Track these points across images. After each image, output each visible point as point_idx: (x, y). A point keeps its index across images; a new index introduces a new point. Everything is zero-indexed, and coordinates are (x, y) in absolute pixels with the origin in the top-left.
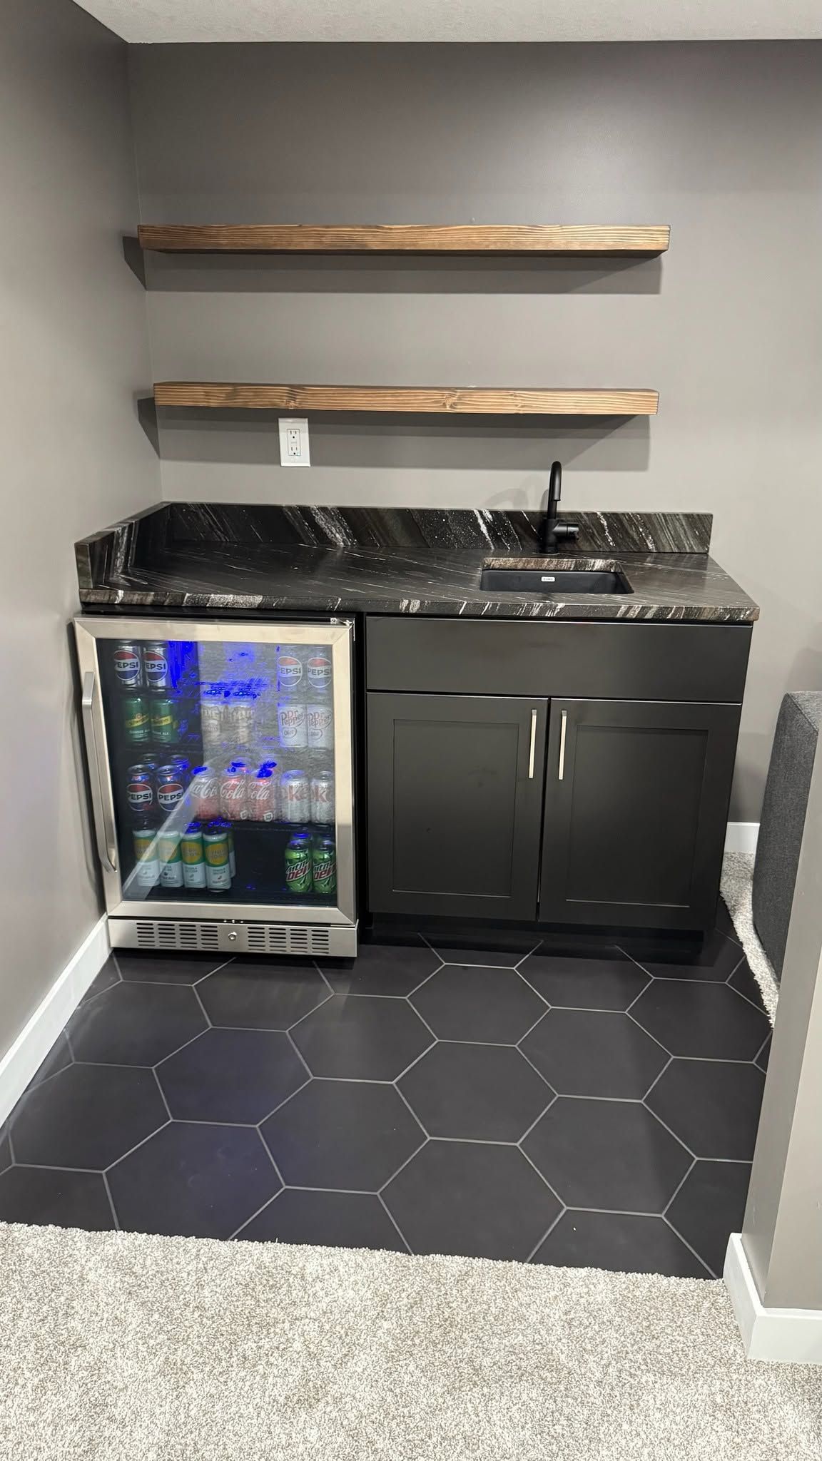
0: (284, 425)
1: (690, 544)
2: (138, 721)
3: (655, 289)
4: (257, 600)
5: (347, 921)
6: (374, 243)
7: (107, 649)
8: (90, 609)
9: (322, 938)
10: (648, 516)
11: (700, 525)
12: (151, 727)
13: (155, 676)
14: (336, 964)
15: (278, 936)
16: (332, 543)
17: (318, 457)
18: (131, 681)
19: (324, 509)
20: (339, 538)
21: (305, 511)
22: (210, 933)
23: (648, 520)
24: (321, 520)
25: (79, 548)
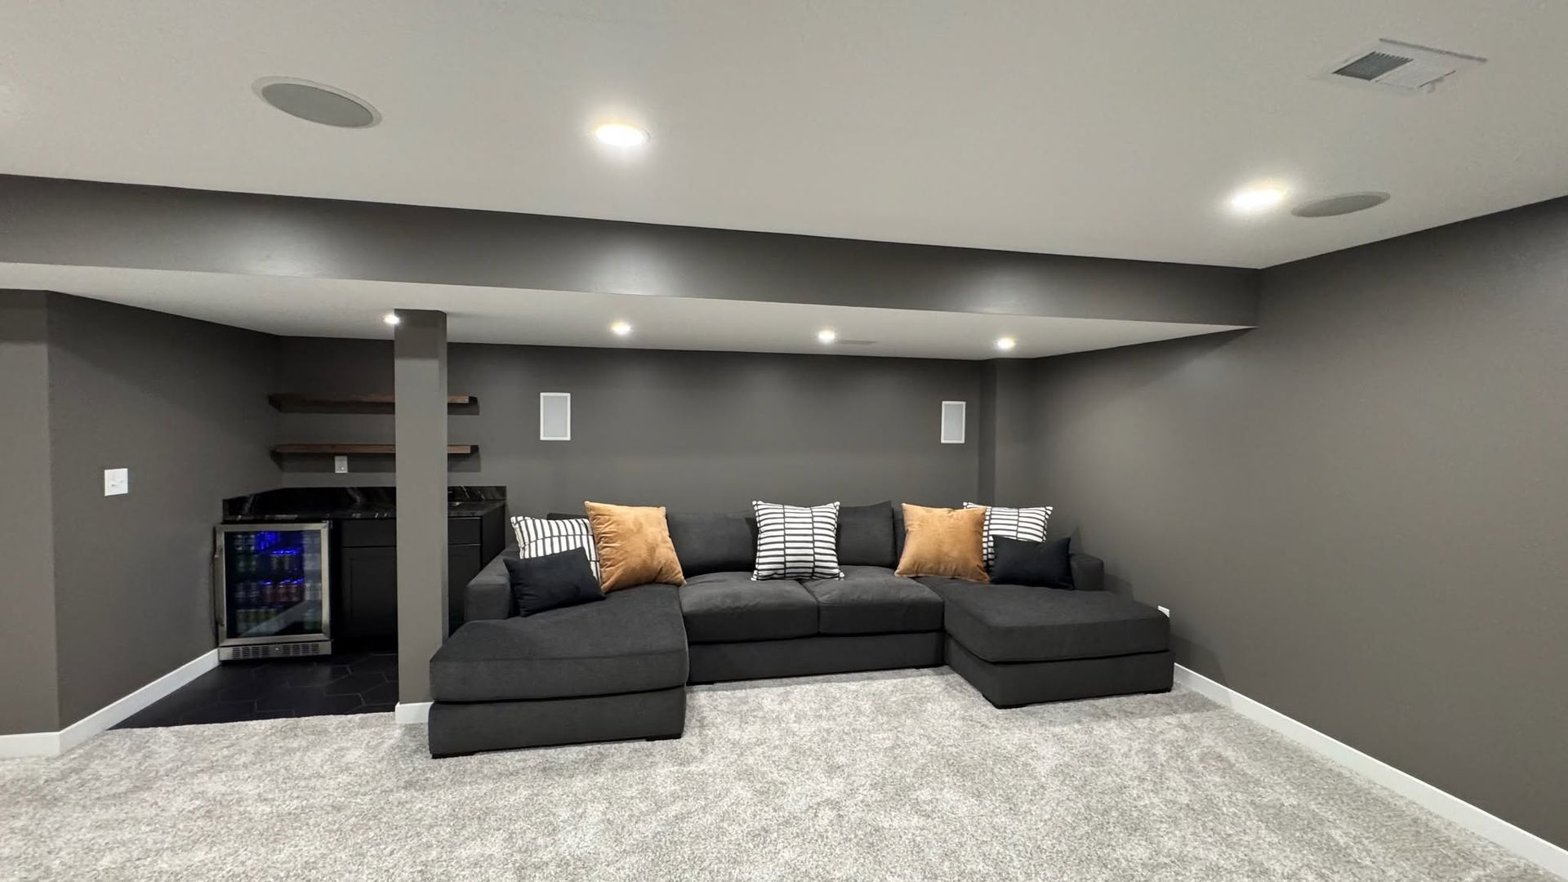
0: (337, 458)
1: (498, 496)
2: (241, 564)
3: (478, 414)
4: (296, 516)
5: (327, 639)
6: (366, 399)
7: (230, 537)
8: (225, 522)
9: (315, 648)
10: (483, 487)
11: (502, 490)
12: (248, 566)
13: (250, 546)
14: (322, 660)
15: (296, 649)
16: (356, 501)
17: (350, 469)
18: (240, 549)
19: (352, 488)
20: (358, 498)
21: (344, 489)
22: (266, 651)
23: (482, 489)
24: (351, 492)
25: (224, 501)
